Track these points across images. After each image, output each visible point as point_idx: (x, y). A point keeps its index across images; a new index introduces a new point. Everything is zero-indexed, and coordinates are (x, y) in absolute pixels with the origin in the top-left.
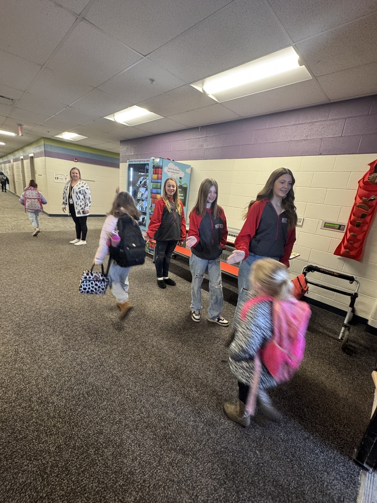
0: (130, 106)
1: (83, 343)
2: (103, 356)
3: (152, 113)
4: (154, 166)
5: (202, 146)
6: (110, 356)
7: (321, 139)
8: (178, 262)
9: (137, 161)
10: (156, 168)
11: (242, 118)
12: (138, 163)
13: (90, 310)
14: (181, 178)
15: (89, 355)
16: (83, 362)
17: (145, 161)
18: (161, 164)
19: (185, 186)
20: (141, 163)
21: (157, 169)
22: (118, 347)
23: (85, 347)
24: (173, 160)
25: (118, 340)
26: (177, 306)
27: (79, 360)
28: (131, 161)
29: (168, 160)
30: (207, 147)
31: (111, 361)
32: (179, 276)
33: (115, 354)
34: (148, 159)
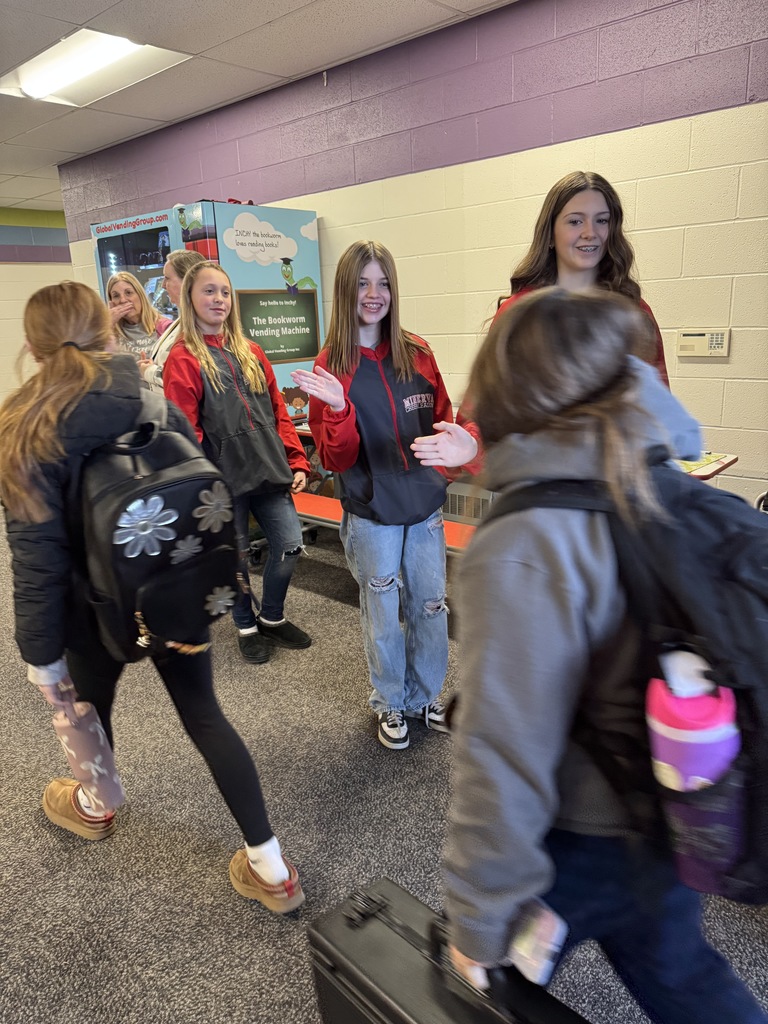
0: (67, 35)
1: (23, 892)
2: (102, 925)
3: (147, 46)
4: (185, 232)
5: (342, 137)
6: (125, 922)
7: (746, 46)
8: (324, 552)
9: (125, 225)
10: (194, 238)
11: (462, 18)
12: (130, 230)
13: (37, 769)
14: (287, 261)
15: (52, 930)
16: (32, 958)
17: (151, 221)
18: (210, 223)
19: (308, 287)
20: (139, 228)
21: (202, 240)
22: (149, 886)
23: (31, 903)
24: (251, 203)
25: (147, 860)
26: (340, 703)
27: (16, 955)
28: (106, 229)
29: (232, 205)
30: (362, 139)
31: (134, 939)
32: (336, 599)
33: (145, 909)
34: (160, 213)
